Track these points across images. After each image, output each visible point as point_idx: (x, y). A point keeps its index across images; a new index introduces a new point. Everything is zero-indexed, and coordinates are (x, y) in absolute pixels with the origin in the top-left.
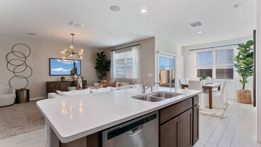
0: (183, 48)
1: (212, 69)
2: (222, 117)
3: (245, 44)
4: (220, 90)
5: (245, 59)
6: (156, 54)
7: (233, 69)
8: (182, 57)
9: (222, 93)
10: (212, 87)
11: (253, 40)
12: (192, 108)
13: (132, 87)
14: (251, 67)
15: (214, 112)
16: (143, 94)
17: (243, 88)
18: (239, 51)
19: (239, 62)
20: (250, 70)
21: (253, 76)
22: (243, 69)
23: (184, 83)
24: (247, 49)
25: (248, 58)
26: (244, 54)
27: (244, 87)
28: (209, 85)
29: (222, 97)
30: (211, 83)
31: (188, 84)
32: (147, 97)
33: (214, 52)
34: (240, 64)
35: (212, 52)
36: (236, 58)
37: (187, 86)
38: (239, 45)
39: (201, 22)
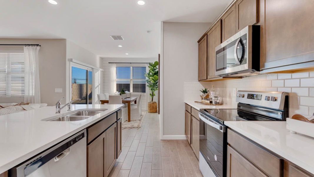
0: (102, 59)
1: (129, 84)
2: (138, 128)
3: (153, 63)
4: (136, 104)
5: (153, 76)
6: (67, 63)
7: (145, 84)
8: (101, 70)
9: (138, 106)
10: (130, 101)
11: (158, 61)
12: (116, 122)
13: (24, 109)
14: (157, 83)
15: (132, 124)
16: (58, 114)
17: (152, 101)
18: (149, 69)
19: (149, 78)
20: (156, 85)
21: (158, 90)
22: (152, 84)
23: (104, 99)
24: (155, 68)
25: (155, 76)
26: (153, 72)
27: (152, 99)
28: (128, 99)
29: (137, 109)
30: (129, 97)
31: (108, 100)
32: (64, 117)
33: (131, 68)
34: (150, 80)
35: (130, 67)
36: (147, 75)
37: (107, 102)
38: (150, 64)
39: (122, 36)
